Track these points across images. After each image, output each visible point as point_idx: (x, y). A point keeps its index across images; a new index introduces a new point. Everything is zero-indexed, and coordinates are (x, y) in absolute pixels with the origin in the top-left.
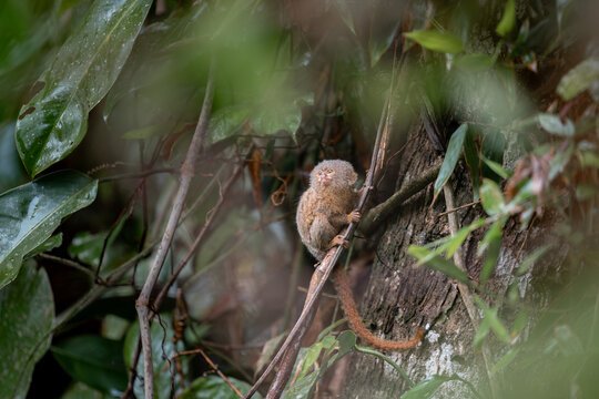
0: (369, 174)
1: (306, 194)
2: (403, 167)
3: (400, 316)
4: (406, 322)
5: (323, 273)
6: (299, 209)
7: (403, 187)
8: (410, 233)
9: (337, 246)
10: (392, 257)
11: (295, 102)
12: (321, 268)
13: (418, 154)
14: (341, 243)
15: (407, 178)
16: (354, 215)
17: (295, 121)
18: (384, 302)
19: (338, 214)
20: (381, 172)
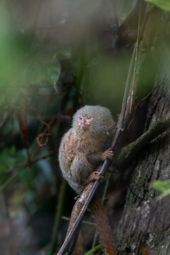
0: (121, 118)
1: (67, 134)
2: (150, 110)
3: (151, 240)
4: (156, 245)
5: (83, 205)
6: (61, 148)
7: (150, 128)
8: (157, 168)
9: (94, 181)
10: (142, 190)
11: (55, 56)
12: (80, 200)
13: (162, 99)
14: (98, 178)
15: (154, 120)
16: (108, 154)
17: (55, 73)
18: (136, 228)
19: (95, 153)
20: (130, 116)
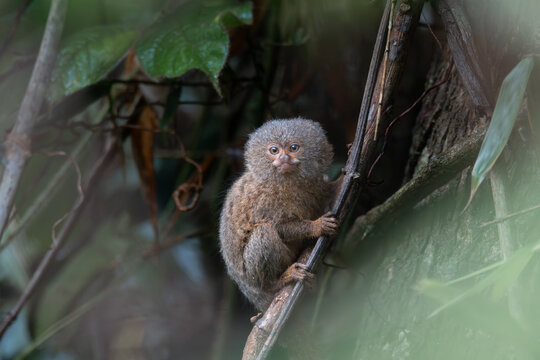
0: (353, 151)
2: (417, 138)
5: (268, 334)
6: (225, 212)
7: (416, 176)
8: (428, 261)
9: (293, 282)
12: (263, 323)
13: (444, 115)
14: (300, 276)
15: (424, 159)
20: (374, 148)
